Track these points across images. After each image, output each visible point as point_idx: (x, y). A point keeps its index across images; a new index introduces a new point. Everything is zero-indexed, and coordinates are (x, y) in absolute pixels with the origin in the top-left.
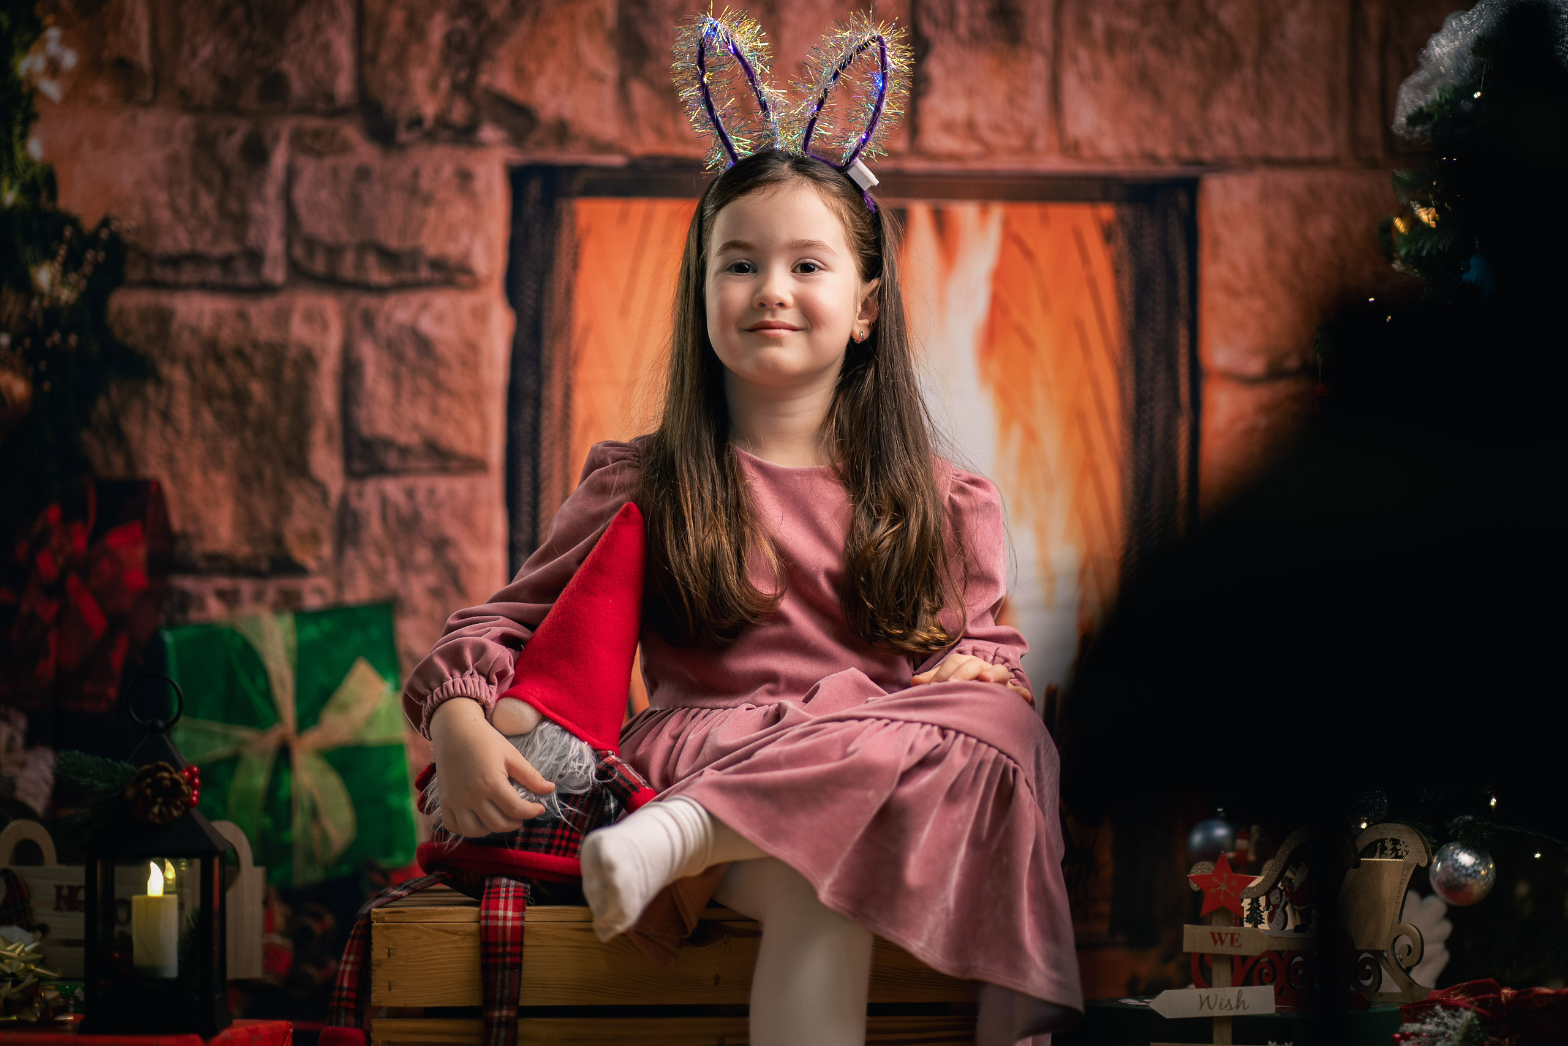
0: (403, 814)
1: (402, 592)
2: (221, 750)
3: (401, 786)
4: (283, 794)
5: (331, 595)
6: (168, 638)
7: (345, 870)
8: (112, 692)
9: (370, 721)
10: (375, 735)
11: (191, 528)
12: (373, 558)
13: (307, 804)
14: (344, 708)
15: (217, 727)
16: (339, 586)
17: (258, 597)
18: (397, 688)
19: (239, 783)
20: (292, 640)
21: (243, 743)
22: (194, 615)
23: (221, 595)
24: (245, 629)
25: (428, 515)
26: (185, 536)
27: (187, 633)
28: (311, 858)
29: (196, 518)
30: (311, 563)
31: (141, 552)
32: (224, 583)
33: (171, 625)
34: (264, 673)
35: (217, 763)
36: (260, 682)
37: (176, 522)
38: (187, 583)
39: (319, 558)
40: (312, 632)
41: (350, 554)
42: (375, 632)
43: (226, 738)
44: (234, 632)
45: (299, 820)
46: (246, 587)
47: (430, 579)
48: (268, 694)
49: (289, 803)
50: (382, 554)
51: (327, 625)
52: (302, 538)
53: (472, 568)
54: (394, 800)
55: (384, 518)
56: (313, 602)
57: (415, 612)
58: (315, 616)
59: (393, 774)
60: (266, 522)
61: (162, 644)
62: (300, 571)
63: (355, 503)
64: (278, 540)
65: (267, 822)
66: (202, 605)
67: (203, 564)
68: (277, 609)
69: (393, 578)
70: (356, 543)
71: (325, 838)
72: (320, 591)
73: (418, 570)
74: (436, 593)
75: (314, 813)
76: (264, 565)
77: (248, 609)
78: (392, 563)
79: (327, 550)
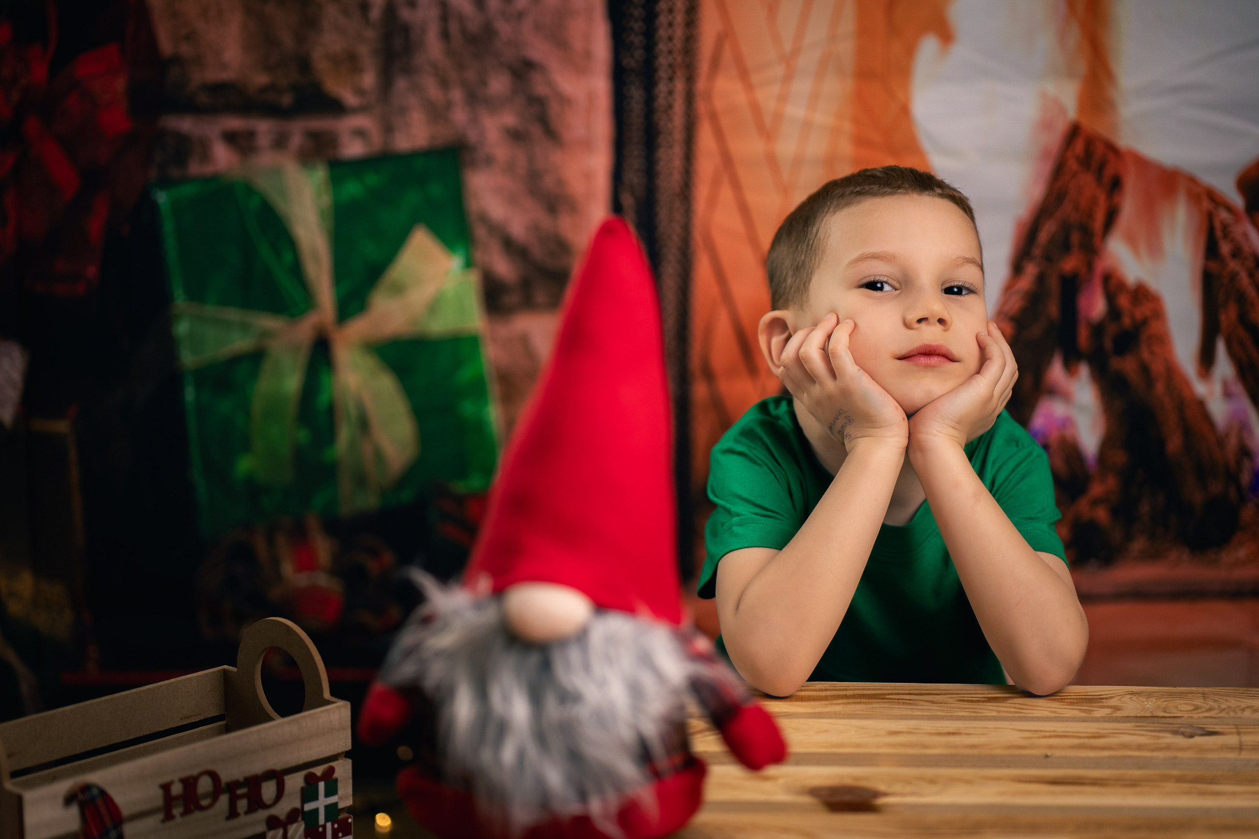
0: (479, 426)
1: (472, 136)
2: (240, 343)
3: (477, 389)
4: (323, 400)
5: (377, 141)
6: (162, 198)
7: (407, 496)
8: (91, 271)
9: (433, 307)
10: (439, 326)
11: (185, 49)
12: (433, 91)
13: (353, 411)
14: (399, 289)
15: (233, 314)
16: (388, 129)
17: (280, 143)
18: (469, 264)
19: (264, 386)
20: (326, 200)
21: (266, 334)
22: (195, 168)
23: (231, 138)
24: (263, 184)
25: (504, 29)
26: (177, 60)
27: (187, 191)
28: (361, 480)
29: (190, 37)
30: (350, 98)
31: (121, 84)
32: (235, 123)
33: (166, 182)
34: (292, 244)
35: (235, 360)
36: (288, 257)
37: (166, 45)
38: (185, 125)
39: (359, 91)
40: (353, 188)
41: (401, 84)
42: (436, 190)
43: (245, 327)
44: (250, 189)
45: (345, 434)
46: (264, 128)
47: (509, 119)
48: (297, 270)
49: (331, 411)
50: (444, 84)
51: (372, 179)
52: (335, 60)
53: (565, 101)
54: (468, 408)
55: (445, 35)
56: (353, 149)
57: (489, 161)
58: (359, 166)
59: (466, 374)
60: (287, 40)
61: (154, 207)
62: (336, 108)
63: (405, 14)
64: (304, 64)
65: (303, 436)
66: (206, 156)
67: (203, 99)
68: (306, 158)
69: (460, 116)
70: (408, 70)
71: (379, 457)
72: (360, 133)
73: (493, 105)
74: (516, 136)
75: (364, 424)
76: (286, 100)
77: (266, 159)
78: (457, 95)
79: (369, 79)
